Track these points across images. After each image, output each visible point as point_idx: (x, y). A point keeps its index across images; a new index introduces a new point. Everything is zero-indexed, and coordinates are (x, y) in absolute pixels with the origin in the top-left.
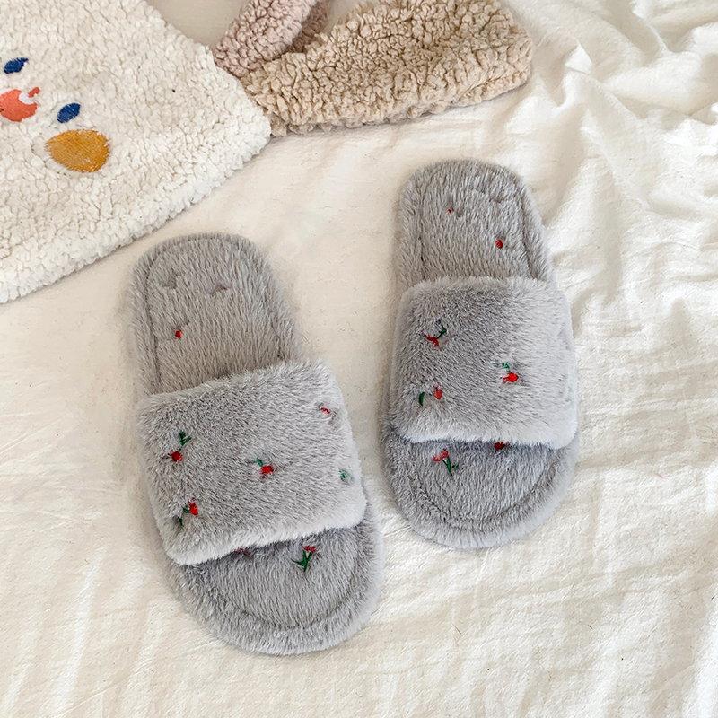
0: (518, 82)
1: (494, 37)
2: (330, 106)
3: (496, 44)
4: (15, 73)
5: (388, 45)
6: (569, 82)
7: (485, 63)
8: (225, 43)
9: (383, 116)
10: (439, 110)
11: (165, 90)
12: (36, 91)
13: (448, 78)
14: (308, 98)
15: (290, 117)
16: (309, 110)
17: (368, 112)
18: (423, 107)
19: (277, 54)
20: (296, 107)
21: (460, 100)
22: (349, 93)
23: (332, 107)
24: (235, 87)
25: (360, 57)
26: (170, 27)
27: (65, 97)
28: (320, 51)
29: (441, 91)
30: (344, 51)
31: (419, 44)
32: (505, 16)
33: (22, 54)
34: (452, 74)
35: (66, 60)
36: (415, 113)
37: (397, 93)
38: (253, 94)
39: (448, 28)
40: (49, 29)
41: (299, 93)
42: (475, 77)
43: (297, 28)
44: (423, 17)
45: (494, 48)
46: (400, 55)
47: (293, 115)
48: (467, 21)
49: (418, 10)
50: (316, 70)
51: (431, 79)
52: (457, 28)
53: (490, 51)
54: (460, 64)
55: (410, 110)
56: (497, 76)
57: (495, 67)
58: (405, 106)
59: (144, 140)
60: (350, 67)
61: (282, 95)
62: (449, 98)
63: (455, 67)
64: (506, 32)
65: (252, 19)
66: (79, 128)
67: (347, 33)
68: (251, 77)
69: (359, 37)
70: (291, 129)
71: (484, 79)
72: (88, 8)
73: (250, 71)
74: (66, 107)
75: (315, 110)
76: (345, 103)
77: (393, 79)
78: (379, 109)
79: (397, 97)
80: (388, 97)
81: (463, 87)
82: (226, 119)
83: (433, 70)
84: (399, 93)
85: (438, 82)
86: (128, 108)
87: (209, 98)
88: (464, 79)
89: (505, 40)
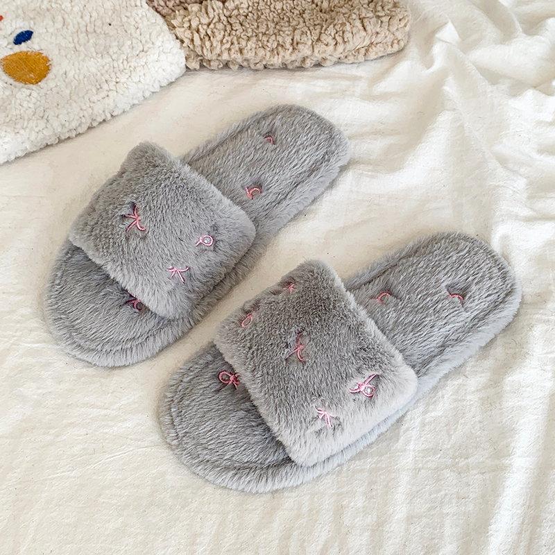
0: (396, 48)
1: (379, 8)
2: (236, 47)
3: (380, 14)
5: (292, 6)
6: (437, 49)
7: (368, 28)
9: (280, 60)
10: (328, 63)
11: (103, 24)
13: (337, 38)
14: (219, 37)
15: (203, 52)
16: (217, 49)
18: (315, 59)
20: (208, 44)
21: (346, 57)
22: (255, 39)
24: (160, 23)
25: (268, 11)
27: (22, 25)
29: (331, 47)
30: (256, 5)
31: (318, 8)
34: (341, 35)
36: (308, 63)
41: (213, 33)
42: (358, 39)
45: (378, 17)
46: (301, 14)
50: (230, 17)
51: (323, 37)
53: (375, 19)
54: (348, 27)
55: (304, 60)
56: (379, 40)
57: (377, 33)
58: (300, 56)
59: (79, 62)
60: (259, 17)
62: (337, 55)
63: (344, 29)
64: (390, 6)
66: (29, 49)
70: (204, 65)
71: (367, 42)
73: (174, 11)
75: (223, 48)
76: (249, 46)
77: (294, 32)
78: (278, 54)
79: (295, 46)
80: (288, 46)
81: (350, 46)
82: (149, 48)
83: (326, 30)
84: (297, 44)
85: (330, 40)
86: (70, 36)
87: (138, 31)
88: (350, 39)
89: (388, 12)
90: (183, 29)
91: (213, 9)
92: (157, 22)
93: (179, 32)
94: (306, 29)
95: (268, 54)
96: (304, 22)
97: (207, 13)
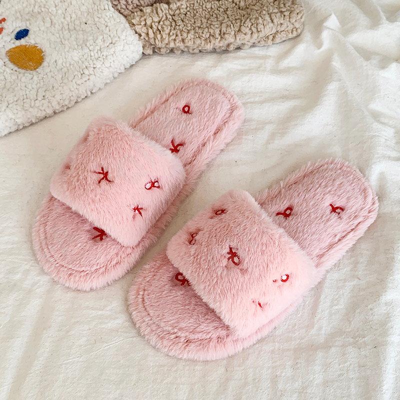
0: (295, 34)
1: (282, 6)
2: (180, 38)
3: (283, 10)
5: (218, 5)
6: (325, 35)
7: (275, 21)
9: (212, 47)
10: (246, 47)
11: (81, 23)
12: (4, 20)
13: (253, 28)
14: (167, 31)
15: (155, 42)
16: (166, 39)
17: (203, 44)
18: (237, 44)
19: (149, 3)
20: (159, 36)
21: (259, 42)
22: (193, 31)
25: (201, 10)
27: (20, 25)
28: (179, 4)
29: (249, 36)
30: (192, 6)
31: (237, 6)
34: (255, 26)
35: (23, 3)
36: (232, 48)
41: (162, 28)
42: (269, 29)
45: (282, 12)
46: (225, 11)
47: (157, 41)
50: (174, 15)
51: (243, 28)
53: (279, 14)
54: (260, 21)
55: (228, 45)
56: (282, 29)
57: (281, 24)
58: (226, 42)
59: (65, 53)
60: (195, 15)
62: (252, 41)
63: (258, 22)
64: (290, 3)
66: (27, 43)
70: (156, 51)
71: (274, 31)
73: (133, 13)
74: (21, 31)
75: (170, 39)
76: (189, 37)
77: (221, 25)
78: (210, 42)
79: (223, 36)
80: (217, 36)
81: (262, 35)
82: (117, 41)
83: (244, 23)
84: (224, 34)
85: (247, 30)
86: (57, 33)
87: (108, 28)
88: (262, 29)
89: (289, 8)
90: (140, 27)
91: (162, 10)
92: (121, 21)
93: (138, 28)
94: (230, 22)
95: (203, 42)
96: (228, 18)
97: (157, 13)
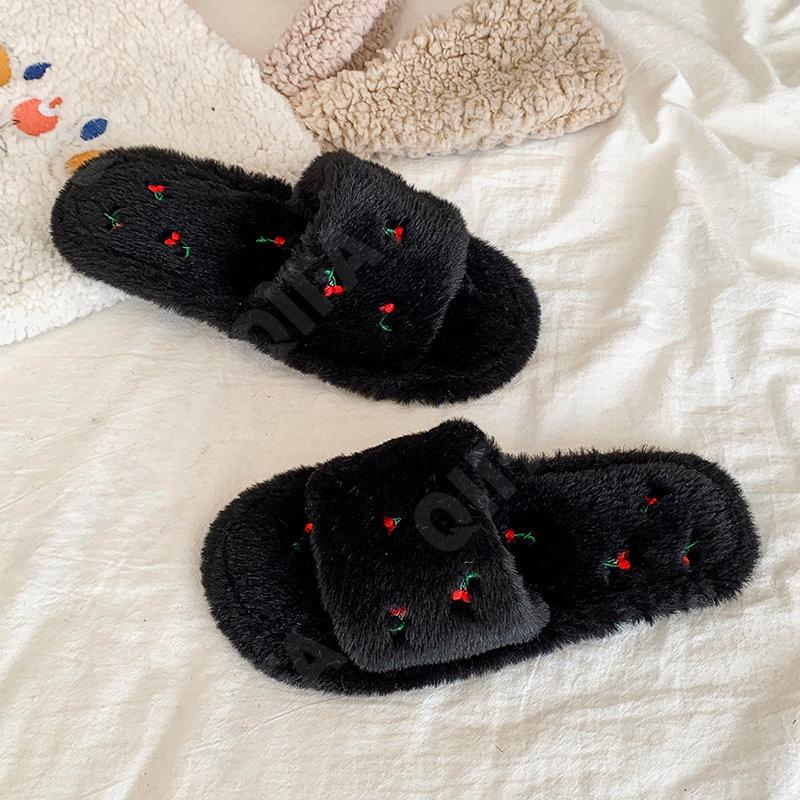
0: (607, 113)
1: (582, 61)
2: (389, 134)
3: (584, 70)
4: (35, 80)
5: (461, 66)
6: (665, 116)
7: (569, 90)
8: (274, 57)
9: (449, 146)
10: (515, 142)
11: (204, 109)
12: (57, 102)
13: (527, 107)
14: (364, 123)
15: (344, 144)
16: (364, 138)
17: (433, 141)
18: (497, 138)
19: (332, 71)
20: (351, 133)
21: (539, 132)
22: (412, 118)
23: (392, 134)
24: (282, 107)
25: (427, 77)
26: (213, 34)
27: (90, 111)
28: (381, 69)
29: (518, 120)
30: (409, 70)
31: (496, 66)
32: (595, 37)
33: (44, 59)
34: (531, 102)
35: (94, 67)
36: (487, 145)
37: (467, 122)
38: (302, 117)
39: (529, 49)
40: (76, 31)
41: (355, 117)
42: (557, 107)
43: (358, 42)
44: (502, 35)
45: (581, 74)
46: (473, 77)
47: (347, 141)
48: (552, 42)
49: (496, 26)
50: (376, 91)
51: (507, 107)
52: (540, 49)
53: (576, 77)
54: (541, 91)
55: (481, 141)
56: (583, 106)
57: (581, 96)
58: (475, 137)
60: (415, 89)
61: (335, 119)
62: (527, 130)
63: (536, 94)
64: (596, 56)
65: (306, 30)
67: (413, 50)
68: (301, 97)
69: (427, 55)
71: (567, 110)
72: (121, 8)
73: (300, 89)
74: (91, 122)
75: (373, 136)
76: (406, 130)
77: (464, 104)
78: (446, 138)
79: (467, 125)
80: (457, 126)
81: (543, 118)
82: (271, 145)
83: (509, 97)
84: (469, 121)
85: (516, 110)
86: (162, 129)
87: (253, 119)
88: (545, 108)
89: (595, 66)
90: (314, 118)
91: (350, 85)
92: (278, 106)
94: (482, 98)
95: (433, 139)
96: (478, 89)
97: (343, 92)
